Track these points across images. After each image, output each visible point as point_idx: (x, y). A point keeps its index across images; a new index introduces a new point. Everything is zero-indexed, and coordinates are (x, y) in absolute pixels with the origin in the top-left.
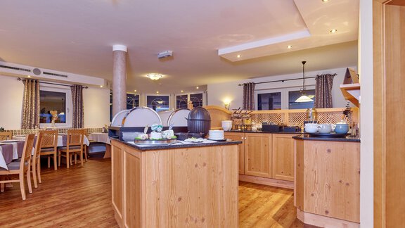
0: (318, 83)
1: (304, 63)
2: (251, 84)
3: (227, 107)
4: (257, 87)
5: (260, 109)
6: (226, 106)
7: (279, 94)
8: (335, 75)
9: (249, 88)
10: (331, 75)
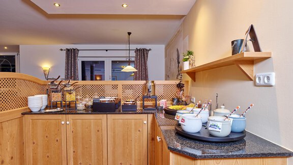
0: (137, 55)
1: (129, 34)
2: (74, 50)
3: (47, 73)
4: (80, 54)
5: (84, 78)
6: (45, 71)
7: (102, 63)
8: (150, 50)
9: (71, 54)
10: (147, 50)
